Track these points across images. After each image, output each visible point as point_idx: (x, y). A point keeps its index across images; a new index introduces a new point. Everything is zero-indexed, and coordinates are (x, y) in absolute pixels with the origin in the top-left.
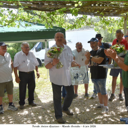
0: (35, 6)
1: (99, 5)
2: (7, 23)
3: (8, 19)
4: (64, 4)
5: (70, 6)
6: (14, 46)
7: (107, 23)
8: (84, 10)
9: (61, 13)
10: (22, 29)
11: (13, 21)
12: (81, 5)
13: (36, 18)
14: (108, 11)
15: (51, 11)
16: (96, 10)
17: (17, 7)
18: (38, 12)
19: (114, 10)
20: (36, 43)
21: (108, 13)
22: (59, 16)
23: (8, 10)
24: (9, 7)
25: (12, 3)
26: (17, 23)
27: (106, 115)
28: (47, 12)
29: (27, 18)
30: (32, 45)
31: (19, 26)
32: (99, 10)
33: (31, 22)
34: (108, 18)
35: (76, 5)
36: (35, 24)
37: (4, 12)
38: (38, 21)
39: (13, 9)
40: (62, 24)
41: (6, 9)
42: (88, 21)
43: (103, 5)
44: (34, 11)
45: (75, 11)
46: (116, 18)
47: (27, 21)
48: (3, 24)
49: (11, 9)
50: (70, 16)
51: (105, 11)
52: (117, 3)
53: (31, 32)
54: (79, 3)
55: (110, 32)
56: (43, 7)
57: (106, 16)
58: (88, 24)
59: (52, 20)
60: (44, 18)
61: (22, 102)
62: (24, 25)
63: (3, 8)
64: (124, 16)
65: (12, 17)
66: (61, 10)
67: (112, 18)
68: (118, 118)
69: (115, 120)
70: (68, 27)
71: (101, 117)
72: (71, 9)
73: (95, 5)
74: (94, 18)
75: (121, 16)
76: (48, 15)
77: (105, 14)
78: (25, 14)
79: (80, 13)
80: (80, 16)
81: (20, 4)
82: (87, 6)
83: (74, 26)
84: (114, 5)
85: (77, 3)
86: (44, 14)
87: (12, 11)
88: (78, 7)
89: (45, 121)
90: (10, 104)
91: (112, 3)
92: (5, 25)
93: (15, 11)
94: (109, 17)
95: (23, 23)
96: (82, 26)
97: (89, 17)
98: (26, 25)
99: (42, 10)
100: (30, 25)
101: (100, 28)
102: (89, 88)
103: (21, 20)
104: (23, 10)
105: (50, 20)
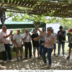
0: (33, 13)
1: (62, 12)
2: (20, 20)
3: (20, 18)
4: (46, 12)
5: (49, 13)
6: (22, 31)
7: (66, 21)
8: (55, 15)
9: (44, 16)
10: (26, 23)
11: (22, 19)
14: (67, 15)
15: (40, 15)
16: (61, 15)
17: (25, 13)
18: (34, 15)
19: (70, 15)
20: (32, 29)
22: (43, 17)
23: (21, 14)
24: (21, 13)
25: (22, 11)
26: (24, 20)
28: (38, 15)
29: (29, 18)
30: (30, 30)
31: (25, 22)
32: (62, 14)
33: (30, 20)
35: (52, 12)
36: (32, 21)
37: (19, 15)
38: (33, 19)
39: (23, 14)
40: (44, 21)
41: (20, 14)
42: (57, 20)
43: (64, 12)
44: (32, 15)
47: (28, 19)
48: (18, 20)
49: (22, 14)
50: (48, 17)
51: (65, 15)
53: (30, 24)
54: (53, 11)
55: (67, 25)
57: (65, 17)
58: (56, 21)
59: (40, 19)
60: (37, 18)
63: (18, 13)
65: (22, 17)
66: (45, 14)
67: (68, 18)
68: (70, 67)
69: (69, 67)
70: (47, 23)
72: (49, 14)
73: (60, 12)
74: (59, 18)
76: (38, 17)
77: (65, 16)
78: (28, 16)
81: (26, 11)
82: (57, 13)
83: (50, 22)
84: (70, 12)
85: (52, 11)
86: (37, 16)
89: (35, 65)
91: (69, 11)
92: (19, 21)
94: (67, 18)
95: (27, 20)
96: (54, 22)
97: (57, 18)
98: (28, 21)
99: (36, 14)
100: (30, 21)
101: (62, 23)
102: (56, 51)
103: (26, 19)
104: (27, 14)
105: (39, 19)
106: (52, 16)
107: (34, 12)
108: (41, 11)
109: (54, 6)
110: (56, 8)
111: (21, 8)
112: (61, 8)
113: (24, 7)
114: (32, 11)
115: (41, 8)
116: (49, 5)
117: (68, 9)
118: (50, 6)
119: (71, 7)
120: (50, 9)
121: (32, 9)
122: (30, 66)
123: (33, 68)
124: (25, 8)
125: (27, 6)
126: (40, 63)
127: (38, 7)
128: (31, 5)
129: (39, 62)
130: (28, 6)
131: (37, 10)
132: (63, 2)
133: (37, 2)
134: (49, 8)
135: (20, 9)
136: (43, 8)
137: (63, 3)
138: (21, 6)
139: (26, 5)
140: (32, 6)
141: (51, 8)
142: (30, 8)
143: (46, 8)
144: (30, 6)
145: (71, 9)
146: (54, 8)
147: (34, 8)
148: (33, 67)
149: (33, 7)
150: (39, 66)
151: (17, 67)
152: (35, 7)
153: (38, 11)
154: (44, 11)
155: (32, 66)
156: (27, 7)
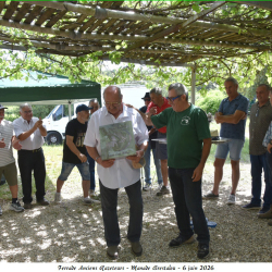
0: (54, 47)
1: (153, 48)
2: (8, 74)
3: (11, 68)
4: (99, 45)
5: (108, 49)
7: (166, 76)
8: (129, 56)
9: (94, 58)
10: (32, 83)
11: (17, 70)
12: (125, 47)
13: (56, 66)
14: (166, 57)
15: (80, 55)
16: (148, 56)
17: (26, 48)
18: (59, 58)
19: (176, 56)
21: (167, 60)
22: (92, 63)
23: (11, 52)
24: (13, 48)
25: (17, 42)
26: (24, 73)
27: (162, 217)
28: (73, 58)
29: (40, 66)
31: (27, 79)
32: (153, 55)
33: (46, 73)
34: (167, 69)
35: (118, 47)
36: (52, 75)
37: (5, 56)
38: (57, 71)
39: (18, 52)
40: (95, 77)
41: (7, 51)
42: (136, 73)
43: (159, 48)
44: (53, 56)
45: (117, 56)
46: (179, 69)
47: (40, 71)
48: (3, 75)
49: (15, 52)
51: (162, 58)
52: (180, 45)
53: (47, 88)
54: (123, 43)
56: (66, 49)
57: (164, 65)
59: (81, 70)
60: (68, 66)
61: (27, 199)
62: (36, 77)
63: (3, 50)
64: (191, 66)
65: (16, 64)
66: (95, 54)
67: (174, 68)
70: (105, 82)
71: (155, 220)
72: (110, 52)
73: (147, 48)
74: (145, 68)
75: (187, 66)
76: (74, 62)
77: (162, 62)
78: (37, 60)
79: (123, 59)
80: (123, 65)
81: (31, 44)
82: (134, 49)
83: (115, 80)
84: (176, 48)
85: (119, 44)
86: (67, 59)
87: (16, 55)
88: (121, 50)
89: (68, 226)
90: (14, 200)
91: (173, 45)
92: (6, 76)
93: (21, 55)
94: (168, 67)
95: (35, 74)
96: (127, 80)
97: (138, 66)
98: (40, 77)
99: (65, 54)
100: (46, 78)
101: (154, 84)
103: (30, 68)
104: (34, 54)
105: (77, 70)
106: (118, 60)
107: (59, 47)
108: (83, 42)
109: (123, 28)
110: (132, 35)
111: (11, 31)
112: (148, 36)
113: (22, 27)
114: (52, 42)
115: (81, 31)
116: (106, 22)
117: (170, 37)
118: (112, 27)
119: (177, 32)
120: (113, 37)
121: (51, 36)
122: (49, 229)
123: (61, 235)
124: (28, 33)
125: (33, 23)
126: (85, 216)
127: (72, 30)
128: (45, 23)
129: (80, 213)
130: (38, 24)
131: (68, 39)
132: (149, 16)
133: (68, 14)
134: (107, 33)
135: (8, 36)
136: (89, 32)
137: (152, 19)
138: (11, 25)
139: (28, 22)
140: (49, 26)
141: (116, 34)
142: (42, 30)
143: (99, 33)
144: (43, 26)
145: (178, 38)
146: (125, 34)
147: (56, 32)
148: (59, 232)
149: (54, 28)
150: (81, 225)
151: (5, 235)
152: (62, 30)
153: (73, 41)
154: (93, 42)
155: (55, 230)
156: (32, 29)
